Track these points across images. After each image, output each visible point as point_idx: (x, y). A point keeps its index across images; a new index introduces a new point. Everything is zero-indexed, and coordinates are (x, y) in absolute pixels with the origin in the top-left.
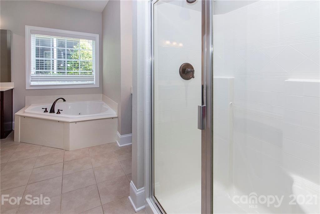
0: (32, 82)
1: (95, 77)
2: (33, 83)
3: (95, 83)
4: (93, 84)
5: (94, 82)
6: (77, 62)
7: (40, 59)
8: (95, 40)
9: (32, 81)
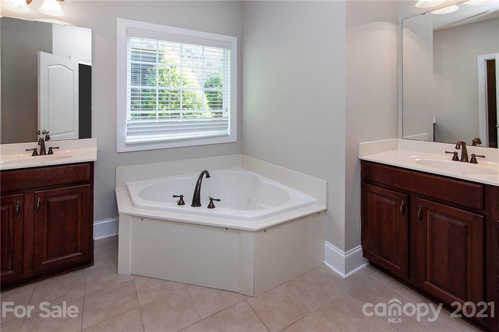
0: (127, 137)
1: (229, 122)
2: (130, 139)
3: (229, 133)
4: (227, 135)
5: (228, 131)
6: (164, 92)
7: (140, 87)
8: (231, 49)
9: (129, 134)
